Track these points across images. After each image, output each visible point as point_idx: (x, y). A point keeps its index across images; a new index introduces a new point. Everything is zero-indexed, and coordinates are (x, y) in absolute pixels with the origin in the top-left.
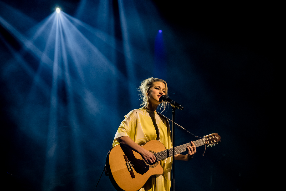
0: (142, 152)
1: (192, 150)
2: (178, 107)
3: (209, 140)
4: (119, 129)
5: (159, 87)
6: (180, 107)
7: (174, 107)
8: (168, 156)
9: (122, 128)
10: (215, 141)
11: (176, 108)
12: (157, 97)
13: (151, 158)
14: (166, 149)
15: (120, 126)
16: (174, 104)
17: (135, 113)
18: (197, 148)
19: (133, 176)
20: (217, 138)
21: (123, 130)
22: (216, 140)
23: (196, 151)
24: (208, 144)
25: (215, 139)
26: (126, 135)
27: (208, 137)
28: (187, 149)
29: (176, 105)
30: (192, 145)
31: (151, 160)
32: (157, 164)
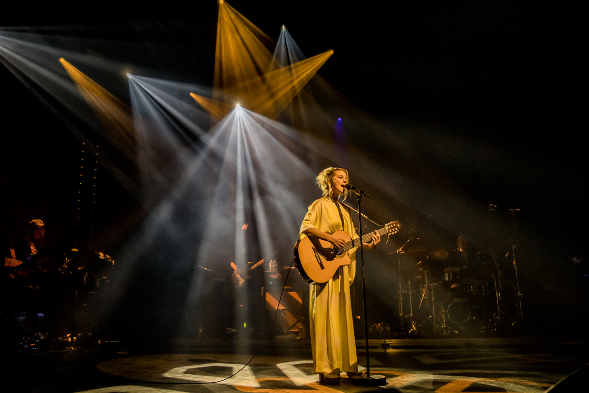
0: (331, 240)
1: (377, 239)
2: (363, 194)
3: (391, 228)
4: (304, 221)
5: (342, 176)
6: (365, 195)
7: (359, 195)
8: (353, 247)
9: (307, 220)
10: (396, 229)
11: (361, 196)
12: (340, 187)
13: (341, 243)
14: (351, 239)
15: (305, 219)
16: (359, 193)
17: (319, 203)
18: (381, 236)
19: (322, 268)
20: (398, 225)
21: (308, 222)
22: (398, 228)
23: (380, 240)
24: (390, 232)
25: (396, 226)
26: (312, 226)
27: (390, 225)
28: (371, 239)
29: (361, 193)
30: (376, 233)
31: (342, 245)
32: (344, 255)
